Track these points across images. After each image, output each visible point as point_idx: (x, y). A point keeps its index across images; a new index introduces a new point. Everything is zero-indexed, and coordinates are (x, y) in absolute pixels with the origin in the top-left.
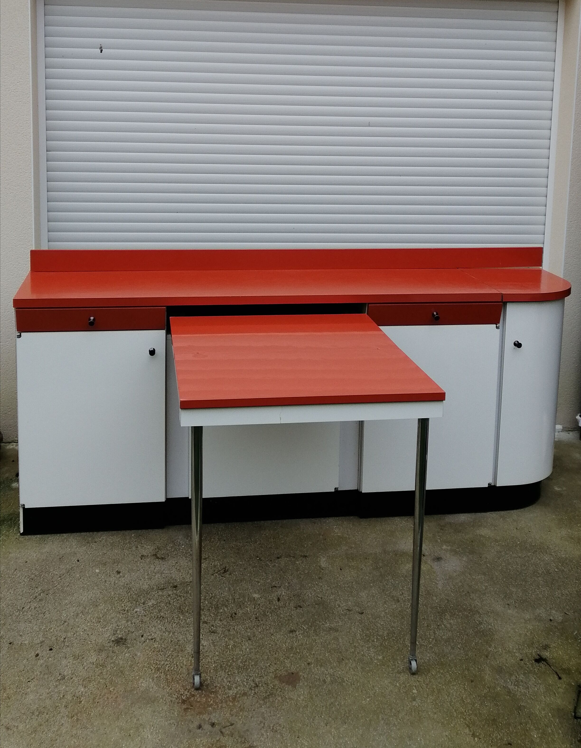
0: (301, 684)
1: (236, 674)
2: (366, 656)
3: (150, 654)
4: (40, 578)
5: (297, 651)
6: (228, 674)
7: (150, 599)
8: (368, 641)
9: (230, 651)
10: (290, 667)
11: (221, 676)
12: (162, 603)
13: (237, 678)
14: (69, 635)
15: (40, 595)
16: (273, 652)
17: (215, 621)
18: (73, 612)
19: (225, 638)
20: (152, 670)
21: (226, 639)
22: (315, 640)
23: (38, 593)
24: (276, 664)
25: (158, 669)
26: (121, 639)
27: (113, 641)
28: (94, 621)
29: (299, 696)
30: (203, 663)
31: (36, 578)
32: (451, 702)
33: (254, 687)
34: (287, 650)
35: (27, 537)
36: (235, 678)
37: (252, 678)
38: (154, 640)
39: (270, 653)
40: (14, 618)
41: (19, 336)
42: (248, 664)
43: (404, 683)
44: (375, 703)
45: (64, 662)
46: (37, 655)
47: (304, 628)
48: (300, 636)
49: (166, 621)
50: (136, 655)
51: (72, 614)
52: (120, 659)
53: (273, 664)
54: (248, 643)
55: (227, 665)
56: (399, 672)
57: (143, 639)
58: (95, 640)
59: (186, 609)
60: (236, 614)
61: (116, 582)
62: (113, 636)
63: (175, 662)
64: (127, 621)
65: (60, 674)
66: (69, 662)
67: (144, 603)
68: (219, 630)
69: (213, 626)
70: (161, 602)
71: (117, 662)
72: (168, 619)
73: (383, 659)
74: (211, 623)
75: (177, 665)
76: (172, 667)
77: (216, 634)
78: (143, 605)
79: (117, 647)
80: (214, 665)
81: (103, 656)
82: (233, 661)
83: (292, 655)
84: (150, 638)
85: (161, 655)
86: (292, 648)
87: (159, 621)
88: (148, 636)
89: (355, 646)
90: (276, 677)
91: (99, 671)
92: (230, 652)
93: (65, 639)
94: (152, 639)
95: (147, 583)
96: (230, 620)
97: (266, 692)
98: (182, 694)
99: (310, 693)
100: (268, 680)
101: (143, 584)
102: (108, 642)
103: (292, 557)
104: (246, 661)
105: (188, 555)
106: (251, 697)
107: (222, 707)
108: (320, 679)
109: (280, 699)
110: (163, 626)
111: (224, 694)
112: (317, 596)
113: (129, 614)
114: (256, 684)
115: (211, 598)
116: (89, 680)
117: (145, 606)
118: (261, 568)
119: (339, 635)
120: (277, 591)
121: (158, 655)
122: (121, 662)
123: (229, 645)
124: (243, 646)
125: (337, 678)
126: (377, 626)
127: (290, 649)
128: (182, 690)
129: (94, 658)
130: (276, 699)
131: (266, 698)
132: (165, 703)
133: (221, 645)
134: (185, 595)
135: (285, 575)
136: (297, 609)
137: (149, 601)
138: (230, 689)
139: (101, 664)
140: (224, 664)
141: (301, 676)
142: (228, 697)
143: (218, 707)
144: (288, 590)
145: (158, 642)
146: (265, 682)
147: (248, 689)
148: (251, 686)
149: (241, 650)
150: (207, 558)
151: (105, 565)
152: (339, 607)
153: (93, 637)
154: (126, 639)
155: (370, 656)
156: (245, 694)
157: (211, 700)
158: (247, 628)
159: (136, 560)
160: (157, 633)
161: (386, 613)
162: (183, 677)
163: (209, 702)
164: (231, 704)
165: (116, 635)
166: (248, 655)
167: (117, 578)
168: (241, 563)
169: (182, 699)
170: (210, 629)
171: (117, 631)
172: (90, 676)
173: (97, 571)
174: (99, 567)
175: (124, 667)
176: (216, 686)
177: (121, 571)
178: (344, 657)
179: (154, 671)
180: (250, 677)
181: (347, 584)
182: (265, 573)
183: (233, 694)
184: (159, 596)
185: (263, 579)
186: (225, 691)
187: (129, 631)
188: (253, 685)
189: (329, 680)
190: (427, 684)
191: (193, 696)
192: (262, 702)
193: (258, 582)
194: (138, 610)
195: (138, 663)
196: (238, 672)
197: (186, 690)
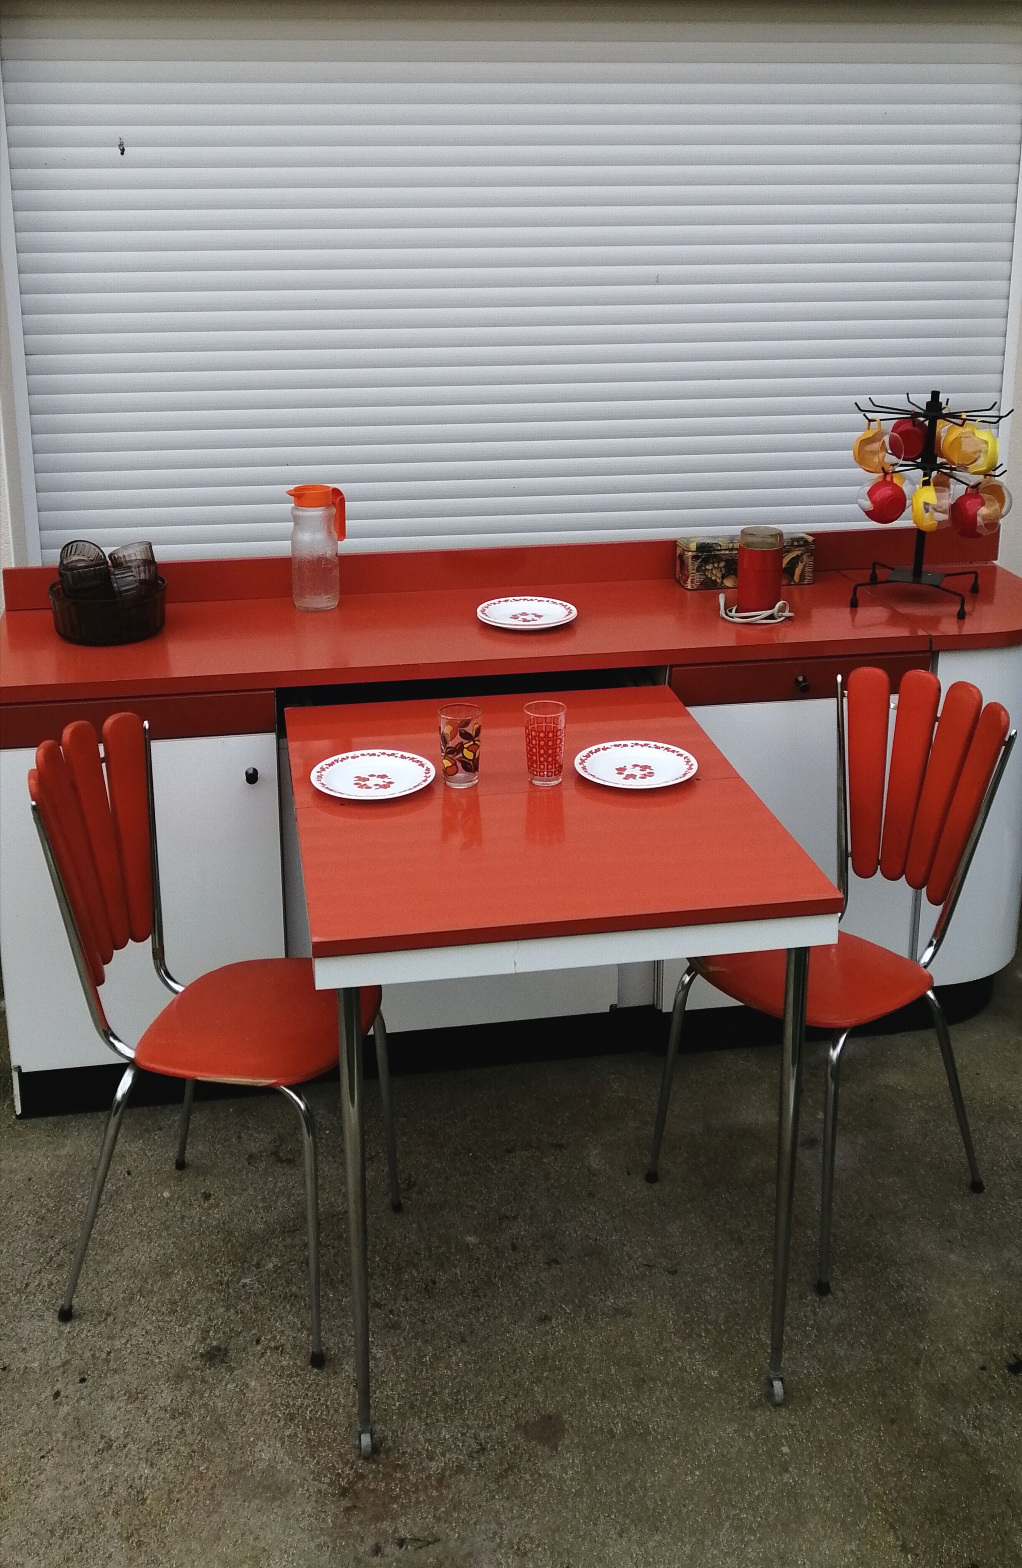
0: (567, 1442)
1: (441, 1421)
2: (687, 1372)
3: (275, 1382)
4: (58, 1216)
5: (556, 1365)
6: (426, 1424)
7: (269, 1256)
8: (690, 1336)
9: (427, 1370)
10: (544, 1401)
11: (412, 1429)
12: (292, 1263)
13: (444, 1431)
14: (118, 1344)
15: (59, 1255)
16: (510, 1367)
17: (395, 1300)
18: (123, 1292)
19: (417, 1339)
20: (278, 1421)
21: (419, 1343)
22: (589, 1337)
23: (55, 1250)
24: (516, 1396)
25: (291, 1418)
26: (218, 1348)
27: (202, 1355)
28: (164, 1309)
29: (564, 1469)
30: (377, 1400)
31: (49, 1215)
32: (856, 1471)
33: (478, 1452)
34: (535, 1362)
35: (29, 1123)
36: (440, 1433)
37: (473, 1431)
38: (280, 1349)
39: (504, 1371)
40: (10, 1309)
42: (462, 1399)
43: (763, 1432)
44: (710, 1481)
45: (109, 1408)
46: (57, 1394)
47: (566, 1312)
48: (559, 1330)
49: (303, 1304)
50: (247, 1386)
51: (122, 1296)
52: (216, 1397)
53: (510, 1396)
54: (462, 1350)
55: (423, 1401)
56: (753, 1407)
57: (259, 1347)
58: (168, 1355)
59: (339, 1277)
60: (434, 1282)
61: (203, 1218)
62: (201, 1343)
63: (323, 1400)
64: (228, 1309)
65: (102, 1438)
66: (119, 1408)
67: (258, 1266)
68: (405, 1321)
69: (391, 1312)
70: (291, 1261)
71: (211, 1404)
72: (305, 1300)
73: (721, 1376)
74: (389, 1307)
75: (327, 1407)
76: (317, 1412)
77: (398, 1331)
78: (257, 1268)
79: (210, 1369)
80: (397, 1404)
81: (184, 1391)
82: (435, 1393)
83: (545, 1374)
84: (273, 1344)
85: (296, 1385)
86: (546, 1358)
87: (288, 1307)
88: (269, 1340)
89: (665, 1350)
90: (518, 1426)
91: (176, 1426)
92: (427, 1373)
93: (109, 1353)
94: (277, 1348)
95: (262, 1218)
96: (424, 1297)
97: (501, 1463)
98: (339, 1475)
99: (584, 1461)
100: (503, 1435)
101: (254, 1221)
102: (193, 1358)
103: (536, 1148)
104: (458, 1392)
105: (337, 1152)
106: (472, 1476)
107: (418, 1502)
108: (601, 1429)
109: (528, 1477)
110: (297, 1317)
111: (419, 1471)
112: (587, 1236)
113: (231, 1291)
114: (481, 1444)
115: (385, 1249)
116: (158, 1449)
117: (261, 1272)
118: (477, 1176)
119: (632, 1323)
120: (511, 1229)
121: (290, 1384)
122: (220, 1404)
123: (425, 1356)
124: (451, 1357)
125: (634, 1425)
126: (704, 1301)
127: (543, 1359)
128: (338, 1464)
129: (165, 1397)
130: (521, 1478)
131: (501, 1477)
132: (308, 1498)
133: (409, 1356)
134: (336, 1243)
135: (524, 1190)
136: (549, 1268)
137: (267, 1259)
138: (431, 1459)
139: (180, 1411)
140: (417, 1399)
141: (566, 1422)
142: (429, 1477)
143: (410, 1501)
144: (532, 1223)
145: (288, 1354)
146: (498, 1439)
147: (466, 1457)
148: (470, 1449)
149: (448, 1367)
150: (374, 1157)
151: (180, 1181)
152: (630, 1259)
153: (163, 1348)
154: (226, 1351)
155: (694, 1371)
156: (460, 1469)
157: (396, 1485)
158: (457, 1316)
159: (240, 1166)
160: (287, 1333)
161: (719, 1270)
162: (339, 1434)
163: (393, 1490)
164: (435, 1493)
165: (208, 1341)
166: (462, 1377)
167: (204, 1209)
168: (438, 1165)
169: (340, 1485)
170: (387, 1320)
171: (208, 1332)
172: (161, 1439)
173: (166, 1194)
174: (170, 1186)
175: (225, 1415)
176: (404, 1453)
177: (212, 1192)
178: (645, 1374)
179: (283, 1422)
180: (469, 1428)
181: (643, 1207)
182: (485, 1186)
183: (437, 1470)
184: (285, 1246)
185: (482, 1201)
186: (421, 1463)
187: (231, 1330)
188: (476, 1447)
189: (619, 1429)
190: (808, 1431)
191: (361, 1477)
192: (493, 1486)
193: (473, 1208)
194: (247, 1281)
195: (253, 1404)
196: (444, 1418)
197: (346, 1464)
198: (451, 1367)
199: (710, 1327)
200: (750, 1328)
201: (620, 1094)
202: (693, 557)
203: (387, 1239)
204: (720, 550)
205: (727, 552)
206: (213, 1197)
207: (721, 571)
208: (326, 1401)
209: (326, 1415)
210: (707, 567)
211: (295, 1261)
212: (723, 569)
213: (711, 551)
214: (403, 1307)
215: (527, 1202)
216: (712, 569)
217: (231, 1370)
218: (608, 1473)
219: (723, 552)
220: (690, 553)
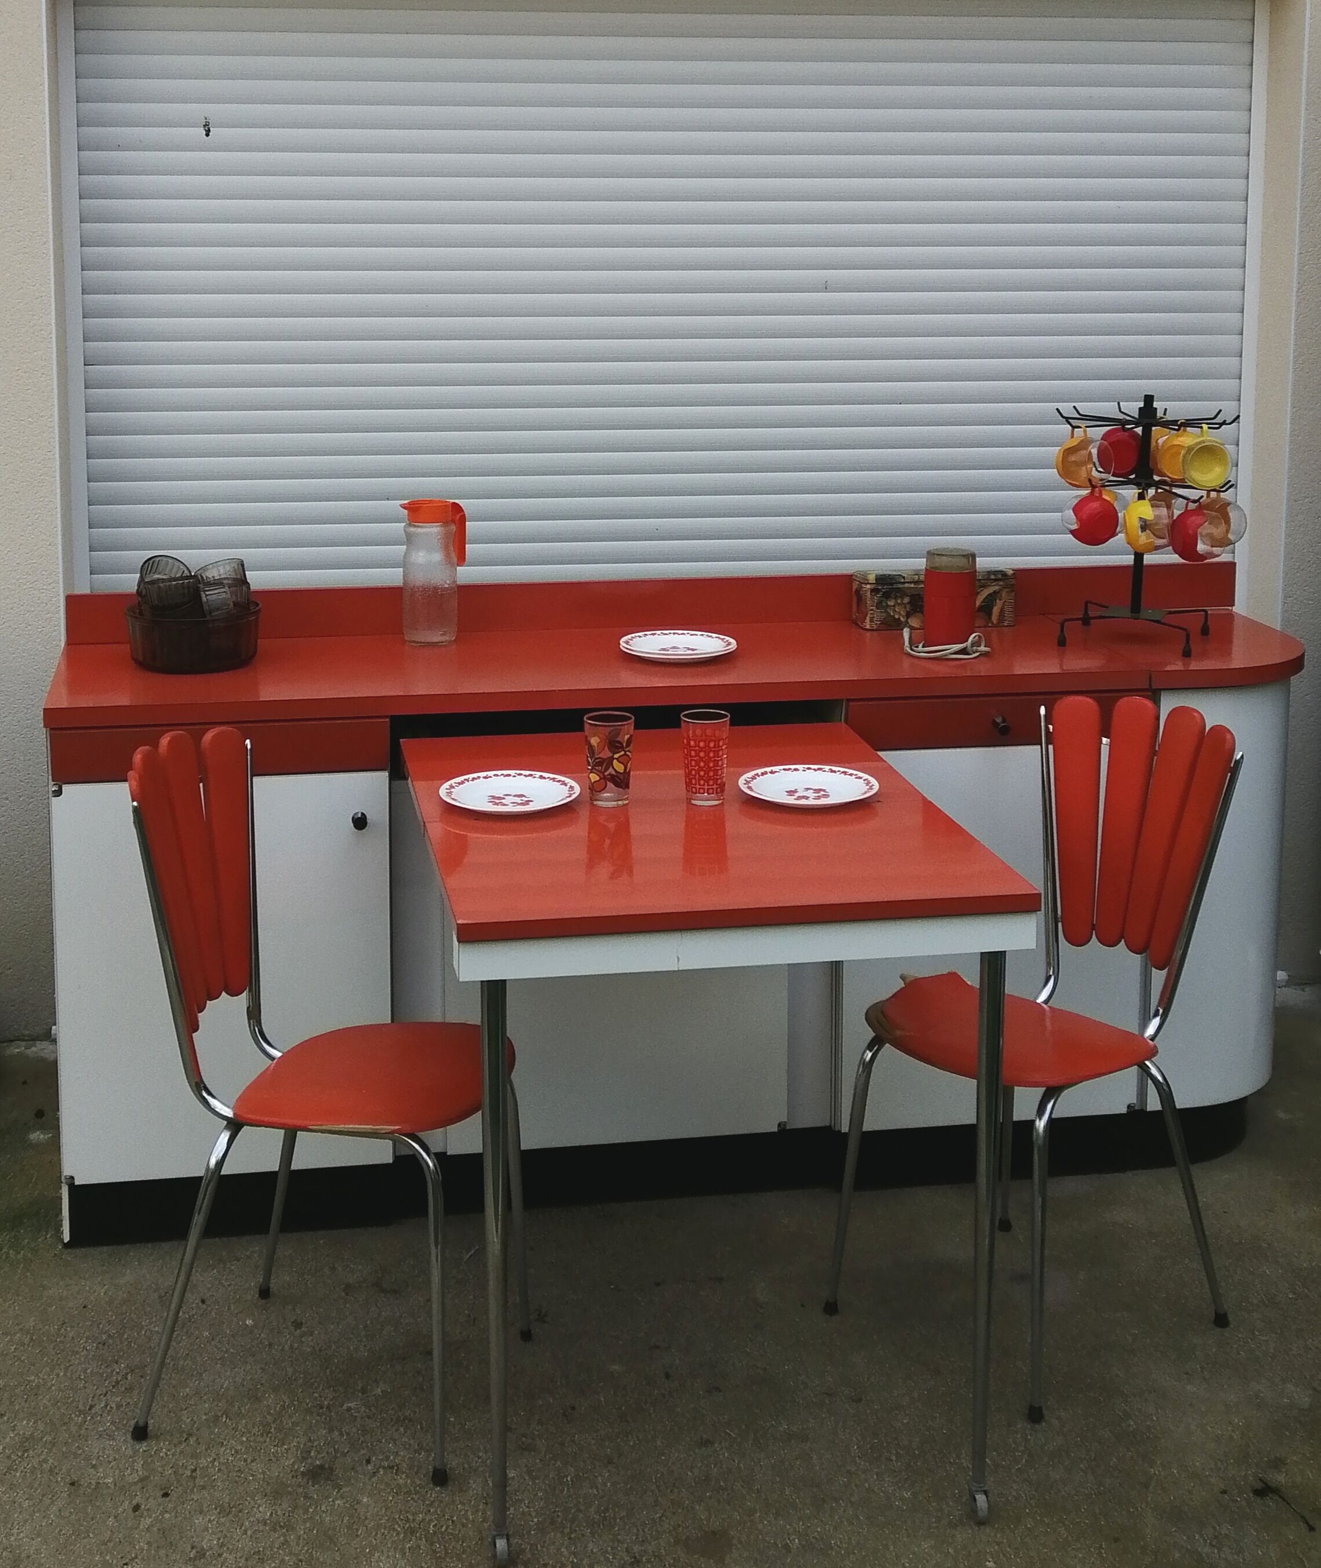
0: (736, 1555)
1: (588, 1536)
2: (875, 1493)
3: (391, 1498)
4: (121, 1343)
5: (721, 1486)
6: (570, 1538)
7: (376, 1381)
8: (879, 1460)
9: (568, 1489)
10: (707, 1519)
11: (554, 1543)
12: (404, 1389)
13: (591, 1545)
14: (203, 1462)
15: (127, 1379)
16: (667, 1487)
18: (205, 1414)
19: (556, 1461)
20: (398, 1534)
21: (559, 1464)
22: (760, 1460)
23: (121, 1374)
24: (674, 1513)
25: (413, 1531)
26: (321, 1467)
27: (303, 1473)
28: (255, 1430)
31: (111, 1341)
34: (696, 1483)
35: (80, 1252)
36: (587, 1547)
37: (625, 1545)
38: (395, 1468)
39: (660, 1491)
40: (74, 1429)
41: (58, 793)
42: (612, 1515)
43: (964, 1548)
45: (199, 1521)
46: (137, 1508)
47: (731, 1437)
48: (724, 1453)
49: (419, 1427)
50: (359, 1502)
51: (205, 1417)
52: (323, 1512)
53: (668, 1514)
54: (610, 1471)
55: (566, 1517)
56: (953, 1526)
57: (370, 1467)
58: (264, 1473)
60: (574, 1408)
61: (296, 1345)
62: (301, 1463)
63: (448, 1515)
64: (331, 1430)
65: (192, 1548)
66: (210, 1521)
67: (363, 1391)
68: (541, 1444)
70: (401, 1387)
71: (318, 1518)
72: (421, 1424)
73: (916, 1497)
75: (453, 1522)
76: (442, 1526)
77: (533, 1453)
78: (363, 1393)
79: (313, 1486)
80: (535, 1520)
81: (285, 1506)
82: (579, 1510)
83: (709, 1494)
84: (386, 1464)
85: (416, 1502)
86: (709, 1479)
87: (402, 1429)
88: (382, 1460)
89: (848, 1472)
90: (678, 1541)
91: (279, 1538)
92: (570, 1492)
93: (194, 1470)
94: (391, 1467)
95: (365, 1346)
96: (563, 1422)
100: (661, 1549)
101: (356, 1349)
102: (293, 1477)
103: (690, 1281)
104: (607, 1509)
105: (451, 1283)
108: (776, 1544)
110: (413, 1439)
112: (755, 1366)
113: (333, 1414)
114: (635, 1557)
116: (259, 1559)
117: (368, 1397)
118: (621, 1308)
119: (810, 1448)
120: (663, 1358)
121: (408, 1501)
122: (328, 1518)
123: (566, 1476)
124: (596, 1477)
125: (814, 1541)
126: (895, 1427)
127: (705, 1480)
129: (264, 1510)
133: (548, 1476)
135: (678, 1321)
136: (711, 1396)
137: (374, 1384)
139: (282, 1524)
140: (559, 1516)
141: (733, 1538)
144: (688, 1353)
145: (405, 1473)
146: (655, 1552)
149: (594, 1487)
151: (266, 1310)
152: (806, 1387)
153: (258, 1467)
154: (331, 1469)
155: (883, 1492)
158: (602, 1439)
159: (335, 1296)
160: (402, 1453)
161: (913, 1398)
162: (469, 1547)
165: (309, 1461)
166: (611, 1496)
167: (295, 1337)
168: (574, 1297)
171: (309, 1452)
172: (261, 1549)
173: (250, 1322)
174: (253, 1315)
175: (334, 1529)
177: (304, 1321)
178: (826, 1494)
179: (403, 1535)
180: (621, 1542)
181: (821, 1338)
182: (632, 1317)
184: (394, 1373)
185: (628, 1331)
187: (336, 1451)
189: (796, 1544)
190: (1017, 1548)
193: (618, 1338)
194: (352, 1405)
195: (366, 1518)
196: (592, 1533)
198: (598, 1487)
199: (902, 1452)
200: (950, 1453)
202: (872, 590)
204: (904, 583)
205: (912, 586)
206: (305, 1325)
207: (905, 608)
208: (452, 1516)
209: (453, 1530)
210: (889, 603)
211: (407, 1386)
212: (908, 606)
213: (892, 584)
214: (537, 1431)
216: (894, 606)
217: (339, 1487)
219: (907, 585)
220: (868, 586)
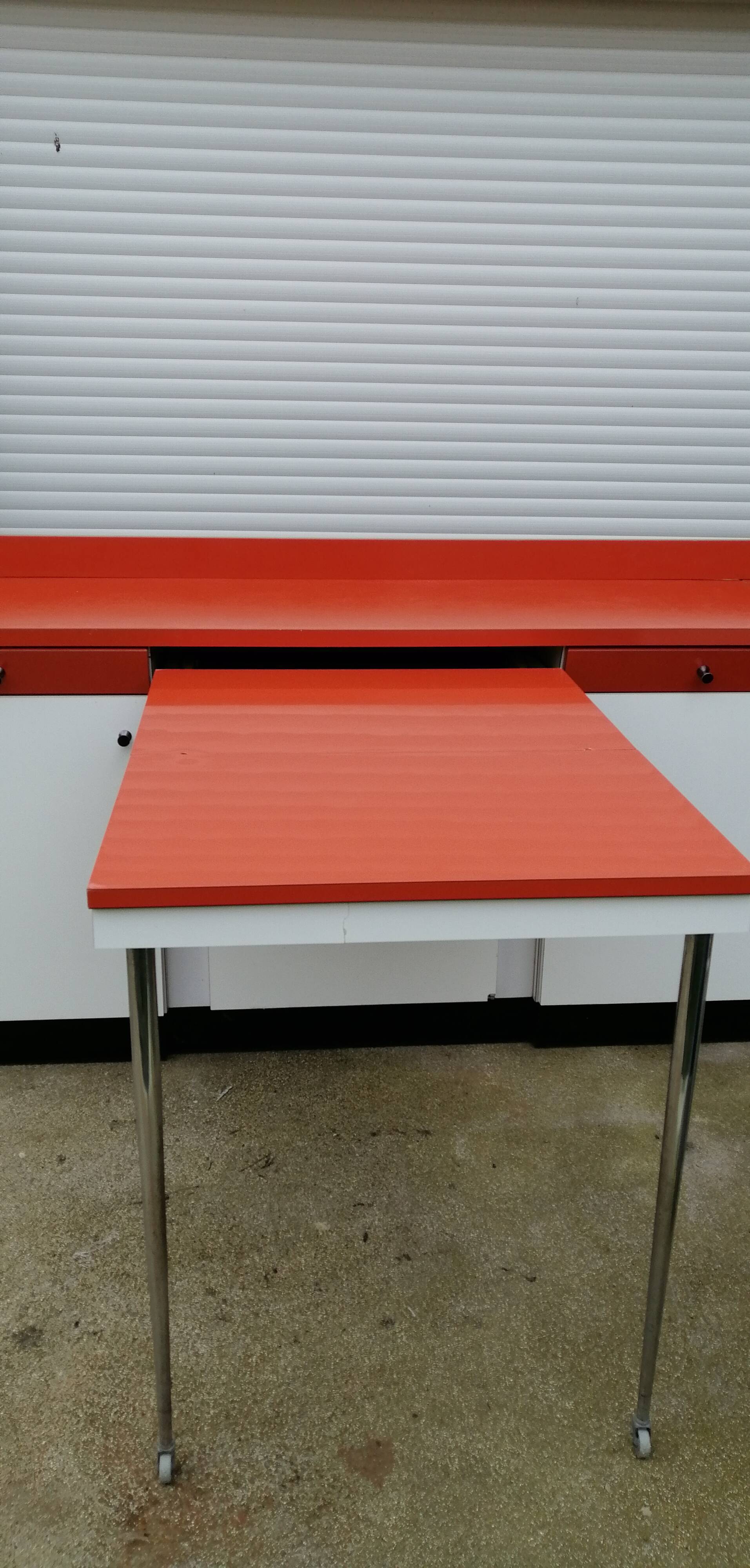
0: (395, 1476)
1: (257, 1438)
2: (538, 1400)
3: (84, 1373)
7: (110, 1228)
8: (544, 1355)
10: (376, 1422)
11: (222, 1445)
12: (132, 1238)
13: (257, 1450)
16: (343, 1377)
17: (231, 1287)
19: (247, 1335)
20: (78, 1422)
21: (248, 1340)
26: (33, 1329)
27: (14, 1336)
29: (387, 1513)
30: (191, 1405)
32: (730, 1548)
33: (292, 1481)
34: (371, 1374)
36: (253, 1453)
39: (335, 1381)
43: (621, 1485)
44: (555, 1546)
47: (411, 1316)
48: (402, 1336)
49: (133, 1285)
53: (338, 1413)
54: (293, 1352)
55: (241, 1411)
56: (612, 1452)
57: (76, 1331)
59: (178, 1257)
60: (275, 1271)
63: (130, 1402)
64: (55, 1282)
67: (96, 1238)
68: (237, 1313)
69: (225, 1301)
70: (131, 1235)
71: (10, 1395)
73: (577, 1409)
74: (222, 1296)
75: (134, 1409)
76: (122, 1414)
77: (228, 1324)
78: (95, 1241)
80: (212, 1412)
82: (255, 1402)
83: (380, 1389)
84: (91, 1329)
86: (382, 1369)
87: (117, 1287)
88: (90, 1323)
90: (341, 1453)
92: (251, 1376)
94: (95, 1334)
96: (262, 1287)
97: (316, 1499)
98: (130, 1497)
99: (410, 1504)
100: (322, 1462)
101: (103, 1189)
102: (4, 1339)
103: (402, 1133)
105: (201, 1123)
106: (281, 1511)
107: (214, 1542)
108: (435, 1463)
109: (343, 1519)
110: (125, 1299)
111: (222, 1500)
112: (444, 1231)
113: (62, 1260)
115: (231, 1229)
117: (98, 1245)
118: (338, 1158)
119: (482, 1335)
120: (364, 1217)
121: (99, 1378)
122: (19, 1396)
123: (251, 1356)
124: (279, 1359)
125: (473, 1462)
126: (563, 1315)
127: (379, 1371)
128: (132, 1482)
130: (336, 1519)
131: (314, 1516)
132: (89, 1524)
133: (235, 1354)
134: (181, 1219)
135: (383, 1176)
136: (399, 1264)
137: (107, 1231)
138: (237, 1485)
140: (234, 1408)
141: (396, 1451)
142: (231, 1509)
143: (204, 1539)
144: (387, 1213)
145: (106, 1341)
146: (317, 1465)
147: (277, 1486)
148: (283, 1477)
149: (274, 1372)
150: (236, 1131)
151: (40, 1141)
152: (487, 1260)
154: (41, 1334)
155: (546, 1399)
156: (268, 1502)
157: (192, 1516)
158: (294, 1311)
159: (101, 1130)
160: (109, 1316)
161: (582, 1280)
163: (187, 1523)
164: (234, 1532)
165: (24, 1320)
166: (289, 1384)
167: (56, 1173)
168: (300, 1144)
169: (129, 1510)
170: (219, 1310)
171: (28, 1308)
173: (22, 1155)
174: (27, 1147)
175: (21, 1410)
176: (208, 1475)
177: (67, 1156)
178: (491, 1398)
179: (82, 1424)
180: (287, 1449)
181: (506, 1203)
182: (345, 1169)
183: (242, 1500)
184: (129, 1219)
185: (339, 1184)
186: (226, 1489)
187: (52, 1309)
188: (291, 1474)
189: (455, 1466)
190: (673, 1489)
191: (155, 1502)
192: (303, 1529)
193: (330, 1192)
194: (81, 1254)
196: (261, 1433)
197: (140, 1484)
198: (278, 1372)
199: (567, 1347)
200: (612, 1351)
201: (493, 1083)
203: (234, 1219)
206: (67, 1160)
208: (135, 1401)
209: (131, 1419)
211: (135, 1235)
214: (238, 1296)
215: (385, 1188)
217: (41, 1355)
218: (437, 1523)
